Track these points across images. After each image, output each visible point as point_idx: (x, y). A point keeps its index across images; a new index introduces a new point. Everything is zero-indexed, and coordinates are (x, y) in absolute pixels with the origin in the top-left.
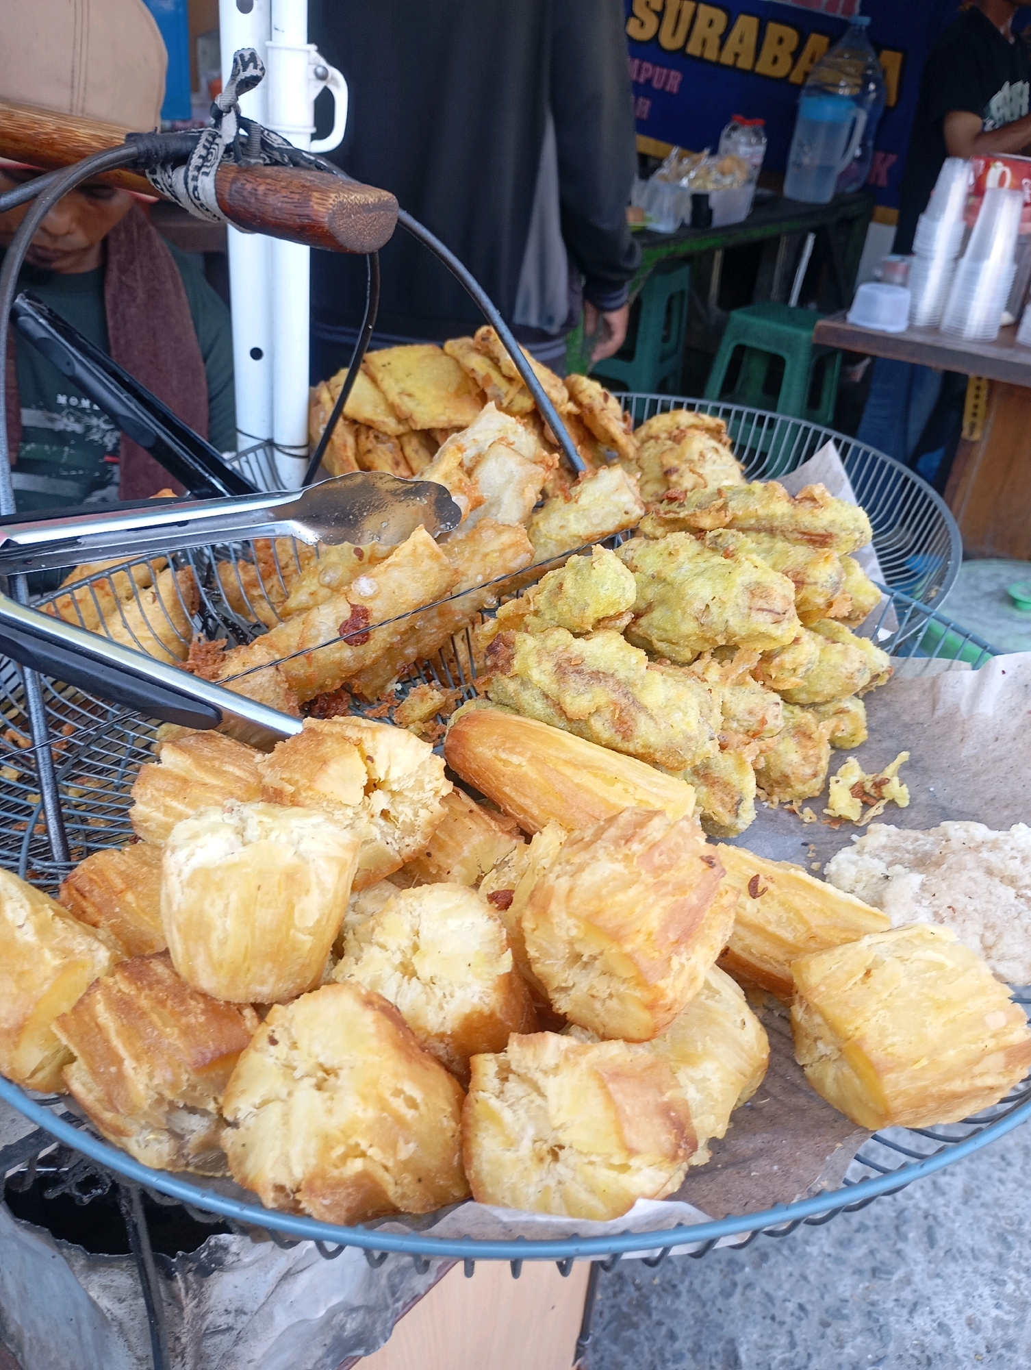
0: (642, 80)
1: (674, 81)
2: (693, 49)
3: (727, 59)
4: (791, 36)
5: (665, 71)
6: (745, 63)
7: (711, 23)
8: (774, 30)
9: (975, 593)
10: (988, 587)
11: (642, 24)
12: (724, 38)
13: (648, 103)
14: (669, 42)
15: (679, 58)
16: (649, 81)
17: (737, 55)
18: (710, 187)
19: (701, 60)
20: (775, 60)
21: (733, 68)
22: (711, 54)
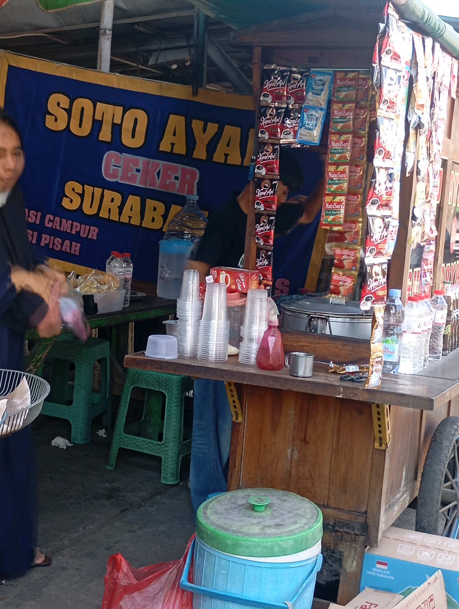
0: (73, 232)
1: (93, 232)
2: (103, 214)
3: (124, 219)
4: (161, 207)
5: (88, 227)
6: (135, 221)
7: (112, 200)
8: (150, 203)
9: (233, 506)
10: (241, 502)
11: (71, 201)
12: (121, 208)
13: (79, 245)
14: (88, 210)
15: (95, 220)
16: (78, 233)
17: (130, 217)
18: (94, 291)
19: (109, 220)
20: (153, 220)
21: (129, 225)
22: (114, 217)
